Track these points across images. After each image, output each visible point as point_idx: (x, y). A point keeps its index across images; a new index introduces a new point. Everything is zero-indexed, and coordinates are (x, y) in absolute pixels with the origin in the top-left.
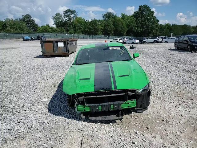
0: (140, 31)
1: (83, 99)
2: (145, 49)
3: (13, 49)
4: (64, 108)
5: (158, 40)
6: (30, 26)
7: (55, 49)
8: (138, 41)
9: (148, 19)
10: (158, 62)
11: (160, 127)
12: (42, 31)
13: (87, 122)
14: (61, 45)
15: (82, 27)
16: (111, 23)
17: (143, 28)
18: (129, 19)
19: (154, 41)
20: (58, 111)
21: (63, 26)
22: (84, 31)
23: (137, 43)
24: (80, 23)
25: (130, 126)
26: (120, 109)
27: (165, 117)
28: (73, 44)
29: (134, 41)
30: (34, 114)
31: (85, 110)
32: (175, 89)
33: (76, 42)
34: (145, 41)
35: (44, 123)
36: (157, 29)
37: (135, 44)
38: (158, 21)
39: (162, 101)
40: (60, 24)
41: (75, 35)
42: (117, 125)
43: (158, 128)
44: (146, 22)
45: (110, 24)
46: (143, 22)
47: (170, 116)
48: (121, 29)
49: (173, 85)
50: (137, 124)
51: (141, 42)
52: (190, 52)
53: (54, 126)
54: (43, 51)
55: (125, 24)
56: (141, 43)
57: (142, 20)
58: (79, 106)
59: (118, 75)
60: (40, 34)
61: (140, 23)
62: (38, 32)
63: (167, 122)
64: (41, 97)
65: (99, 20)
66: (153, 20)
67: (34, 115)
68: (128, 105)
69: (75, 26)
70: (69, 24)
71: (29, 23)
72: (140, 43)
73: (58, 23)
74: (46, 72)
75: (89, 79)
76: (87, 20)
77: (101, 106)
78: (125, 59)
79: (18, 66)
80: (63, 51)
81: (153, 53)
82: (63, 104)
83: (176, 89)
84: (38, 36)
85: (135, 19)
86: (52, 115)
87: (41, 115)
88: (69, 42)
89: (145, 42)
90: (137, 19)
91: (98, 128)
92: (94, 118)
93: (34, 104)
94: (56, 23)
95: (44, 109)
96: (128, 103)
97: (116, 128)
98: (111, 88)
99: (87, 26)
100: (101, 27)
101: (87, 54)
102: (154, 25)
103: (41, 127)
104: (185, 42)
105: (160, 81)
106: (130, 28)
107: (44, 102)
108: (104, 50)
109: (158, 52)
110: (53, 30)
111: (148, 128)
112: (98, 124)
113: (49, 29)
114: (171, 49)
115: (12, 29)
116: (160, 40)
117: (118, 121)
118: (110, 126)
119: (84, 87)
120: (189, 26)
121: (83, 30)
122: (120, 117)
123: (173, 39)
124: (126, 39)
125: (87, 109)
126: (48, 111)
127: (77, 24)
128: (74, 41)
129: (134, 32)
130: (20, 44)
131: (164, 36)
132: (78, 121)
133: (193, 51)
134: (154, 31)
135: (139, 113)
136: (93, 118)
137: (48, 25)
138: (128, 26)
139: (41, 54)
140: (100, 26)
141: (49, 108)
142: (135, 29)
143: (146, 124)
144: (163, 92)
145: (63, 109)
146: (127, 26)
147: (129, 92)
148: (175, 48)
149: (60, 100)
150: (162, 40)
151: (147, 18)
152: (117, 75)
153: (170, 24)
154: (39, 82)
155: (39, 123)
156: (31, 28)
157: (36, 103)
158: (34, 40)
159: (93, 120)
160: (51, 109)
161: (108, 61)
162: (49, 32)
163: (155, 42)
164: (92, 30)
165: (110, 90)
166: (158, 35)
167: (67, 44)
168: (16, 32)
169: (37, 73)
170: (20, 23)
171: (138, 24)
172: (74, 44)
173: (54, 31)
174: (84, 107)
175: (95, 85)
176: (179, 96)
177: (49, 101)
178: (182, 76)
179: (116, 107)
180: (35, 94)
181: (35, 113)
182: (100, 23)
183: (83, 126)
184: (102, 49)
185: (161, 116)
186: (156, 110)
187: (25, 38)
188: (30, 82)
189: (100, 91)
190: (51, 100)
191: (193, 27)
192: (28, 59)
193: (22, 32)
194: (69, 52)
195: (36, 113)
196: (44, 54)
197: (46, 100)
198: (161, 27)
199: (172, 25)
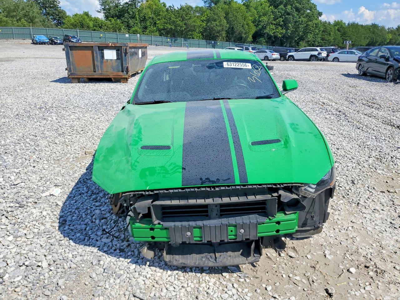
0: (281, 33)
1: (149, 208)
2: (294, 73)
3: (7, 61)
4: (100, 220)
5: (319, 54)
6: (48, 14)
7: (97, 63)
8: (276, 55)
9: (297, 10)
10: (325, 101)
11: (363, 291)
12: (74, 26)
13: (160, 267)
14: (110, 55)
15: (159, 19)
16: (222, 15)
17: (287, 29)
18: (260, 8)
19: (312, 56)
20: (84, 226)
21: (119, 17)
22: (164, 29)
23: (274, 60)
24: (157, 13)
25: (278, 284)
26: (252, 238)
27: (369, 256)
28: (137, 54)
29: (269, 54)
30: (19, 234)
31: (153, 238)
32: (378, 171)
33: (143, 50)
34: (292, 56)
35: (38, 266)
36: (317, 31)
37: (270, 60)
38: (320, 14)
39: (354, 205)
40: (112, 12)
41: (144, 37)
42: (242, 280)
43: (358, 294)
44: (293, 16)
45: (219, 17)
46: (288, 14)
47: (384, 252)
48: (241, 29)
49: (371, 161)
50: (298, 278)
51: (284, 57)
52: (391, 81)
53: (63, 280)
54: (70, 69)
55: (250, 18)
56: (282, 59)
57: (286, 11)
58: (138, 225)
59: (249, 140)
60: (70, 33)
61: (280, 17)
62: (67, 28)
63: (380, 273)
64: (48, 183)
65: (197, 7)
66: (309, 11)
67: (16, 237)
68: (278, 227)
69: (145, 17)
70: (131, 13)
71: (46, 7)
72: (280, 60)
73: (109, 9)
74: (72, 117)
75: (168, 148)
76: (170, 7)
77: (200, 228)
78: (263, 95)
79: (9, 101)
80: (114, 70)
81: (313, 82)
82: (100, 206)
83: (380, 172)
84: (67, 36)
85: (272, 7)
86: (65, 241)
87: (35, 240)
88: (129, 51)
89: (292, 58)
90: (276, 7)
91: (189, 289)
92: (179, 259)
93: (25, 203)
94: (104, 9)
95: (47, 219)
96: (278, 223)
97: (240, 290)
98: (231, 178)
99: (170, 19)
100: (199, 23)
101: (168, 79)
102: (310, 23)
103: (25, 283)
104: (383, 60)
105: (338, 149)
106: (260, 27)
107: (52, 199)
108: (210, 67)
109: (322, 80)
110: (98, 26)
111: (330, 291)
112: (190, 274)
113: (88, 22)
114: (348, 75)
115: (9, 20)
116: (324, 54)
117: (246, 267)
118: (225, 283)
119: (152, 171)
120: (383, 28)
121: (162, 27)
122: (251, 259)
123: (352, 53)
124: (253, 49)
125: (161, 236)
126: (57, 225)
127: (150, 13)
128: (141, 48)
129: (270, 37)
130: (25, 51)
131: (332, 47)
132: (134, 265)
133: (398, 81)
134: (310, 36)
135: (297, 239)
136: (177, 257)
137: (87, 14)
138: (256, 22)
139: (65, 74)
140: (198, 21)
141: (61, 217)
142: (270, 30)
143: (321, 276)
144: (350, 179)
145: (97, 221)
146: (253, 22)
147: (281, 192)
148: (357, 72)
149: (93, 193)
150: (328, 56)
151: (296, 6)
152: (246, 139)
153: (344, 22)
154: (50, 140)
155: (24, 267)
156: (51, 17)
157: (30, 200)
158: (56, 44)
159: (175, 263)
160: (66, 221)
161: (219, 96)
162: (88, 27)
163: (313, 58)
164: (181, 27)
165: (228, 186)
166: (317, 43)
167: (123, 54)
168: (18, 26)
169: (50, 119)
170: (28, 6)
171: (277, 19)
172: (140, 56)
173: (101, 27)
174: (152, 229)
175: (183, 169)
176: (391, 191)
177: (66, 196)
178: (388, 139)
179: (242, 231)
180: (35, 173)
181: (22, 232)
182: (197, 14)
183: (147, 282)
184: (203, 65)
185: (357, 252)
186: (343, 231)
187: (38, 38)
188: (28, 140)
189: (198, 188)
190: (71, 193)
191: (391, 31)
192: (35, 85)
193: (29, 26)
194: (127, 71)
195: (25, 232)
196: (72, 74)
197: (57, 191)
198: (325, 28)
199: (349, 24)
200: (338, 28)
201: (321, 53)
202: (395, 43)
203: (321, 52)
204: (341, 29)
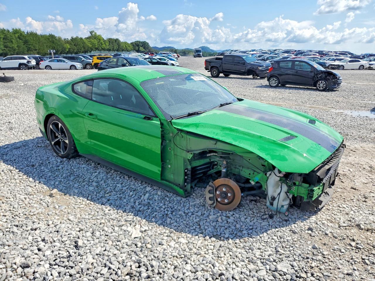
5: (29, 62)
116: (33, 62)
123: (62, 61)
150: (37, 63)
163: (23, 66)
198: (5, 36)
199: (27, 33)
200: (18, 36)
201: (31, 62)
202: (73, 52)
203: (30, 60)
204: (22, 37)
